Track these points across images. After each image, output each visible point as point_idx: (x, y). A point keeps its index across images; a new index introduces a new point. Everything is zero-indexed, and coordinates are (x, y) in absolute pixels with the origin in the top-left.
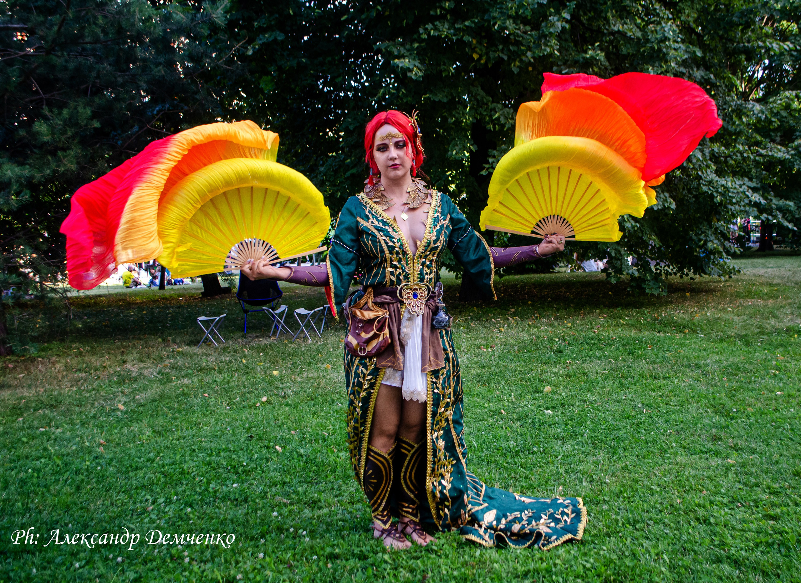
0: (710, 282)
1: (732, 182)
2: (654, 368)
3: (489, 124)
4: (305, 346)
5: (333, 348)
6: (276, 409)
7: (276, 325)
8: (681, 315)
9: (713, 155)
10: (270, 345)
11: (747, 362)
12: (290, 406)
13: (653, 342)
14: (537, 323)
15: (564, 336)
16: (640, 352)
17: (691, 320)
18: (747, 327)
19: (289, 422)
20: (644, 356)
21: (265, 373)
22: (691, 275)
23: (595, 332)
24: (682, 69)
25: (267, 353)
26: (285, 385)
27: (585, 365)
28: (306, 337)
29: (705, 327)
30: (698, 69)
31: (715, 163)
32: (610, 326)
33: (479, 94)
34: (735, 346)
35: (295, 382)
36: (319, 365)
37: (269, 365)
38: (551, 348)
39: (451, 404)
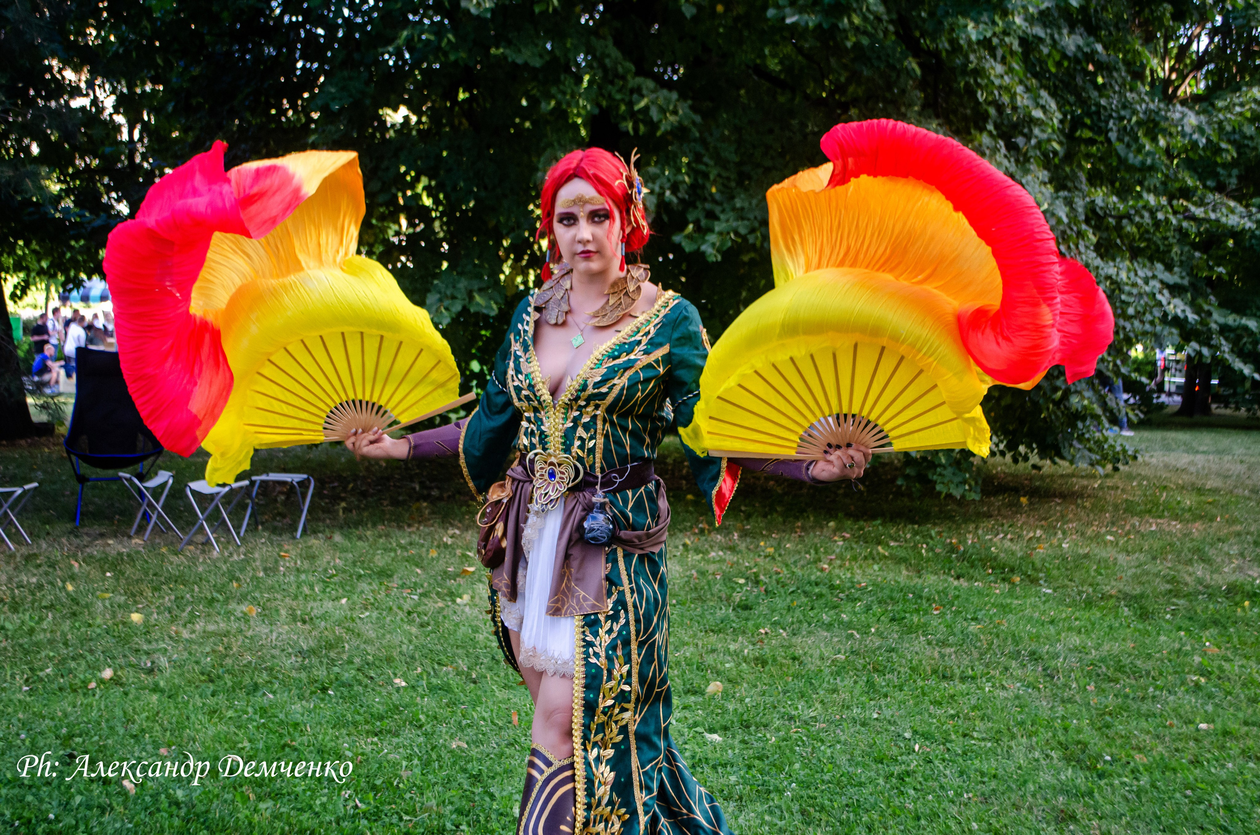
0: (1073, 475)
1: (1129, 270)
2: (942, 656)
3: (624, 119)
4: (204, 561)
5: (265, 570)
6: (131, 696)
7: (145, 513)
8: (1007, 544)
9: (1093, 211)
10: (129, 555)
11: (1140, 654)
12: (162, 691)
13: (945, 600)
14: (703, 543)
15: (756, 575)
16: (915, 619)
17: (1027, 557)
18: (1144, 578)
19: (158, 728)
20: (924, 628)
21: (114, 616)
22: (1034, 459)
23: (822, 570)
25: (122, 573)
26: (154, 646)
27: (797, 640)
28: (208, 542)
29: (1055, 572)
31: (1097, 228)
32: (854, 558)
33: (609, 56)
34: (1116, 616)
35: (176, 639)
36: (232, 605)
37: (123, 598)
38: (728, 598)
39: (633, 697)
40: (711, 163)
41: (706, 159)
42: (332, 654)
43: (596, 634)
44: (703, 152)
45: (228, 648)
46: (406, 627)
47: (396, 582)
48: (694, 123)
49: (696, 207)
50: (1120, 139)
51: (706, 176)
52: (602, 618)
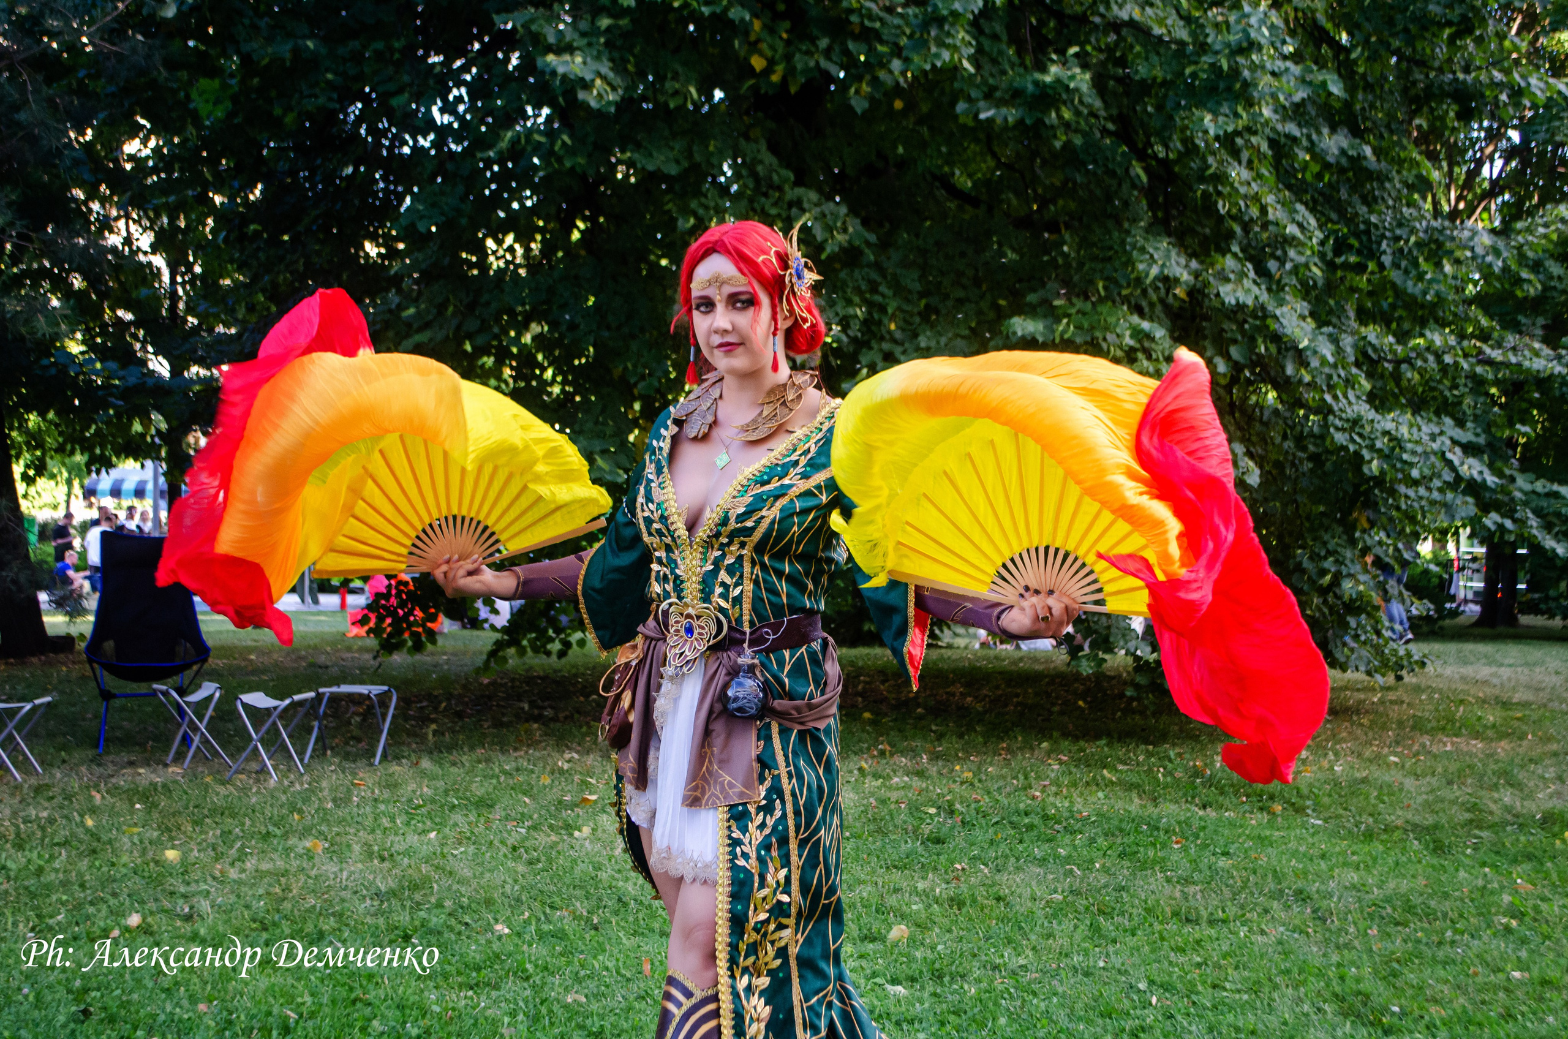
0: (1346, 688)
1: (1411, 426)
2: (1185, 894)
4: (258, 792)
5: (334, 800)
7: (186, 733)
9: (1365, 354)
10: (164, 786)
11: (1434, 892)
12: (203, 940)
13: (1186, 831)
14: (884, 767)
15: (951, 804)
16: (1151, 853)
18: (1437, 807)
19: (195, 979)
20: (1162, 862)
21: (144, 853)
23: (1034, 798)
24: (1292, 128)
25: (155, 805)
26: (193, 887)
27: (1002, 877)
28: (263, 770)
29: (1326, 799)
30: (1333, 130)
31: (1370, 376)
32: (1074, 784)
33: (761, 162)
34: (1404, 851)
35: (220, 880)
36: (292, 841)
37: (156, 834)
38: (915, 830)
39: (794, 911)
40: (889, 293)
41: (883, 289)
42: (418, 897)
43: (744, 830)
44: (879, 279)
45: (287, 889)
46: (511, 864)
47: (498, 813)
48: (868, 243)
49: (871, 348)
50: (1396, 265)
51: (883, 309)
52: (752, 809)
